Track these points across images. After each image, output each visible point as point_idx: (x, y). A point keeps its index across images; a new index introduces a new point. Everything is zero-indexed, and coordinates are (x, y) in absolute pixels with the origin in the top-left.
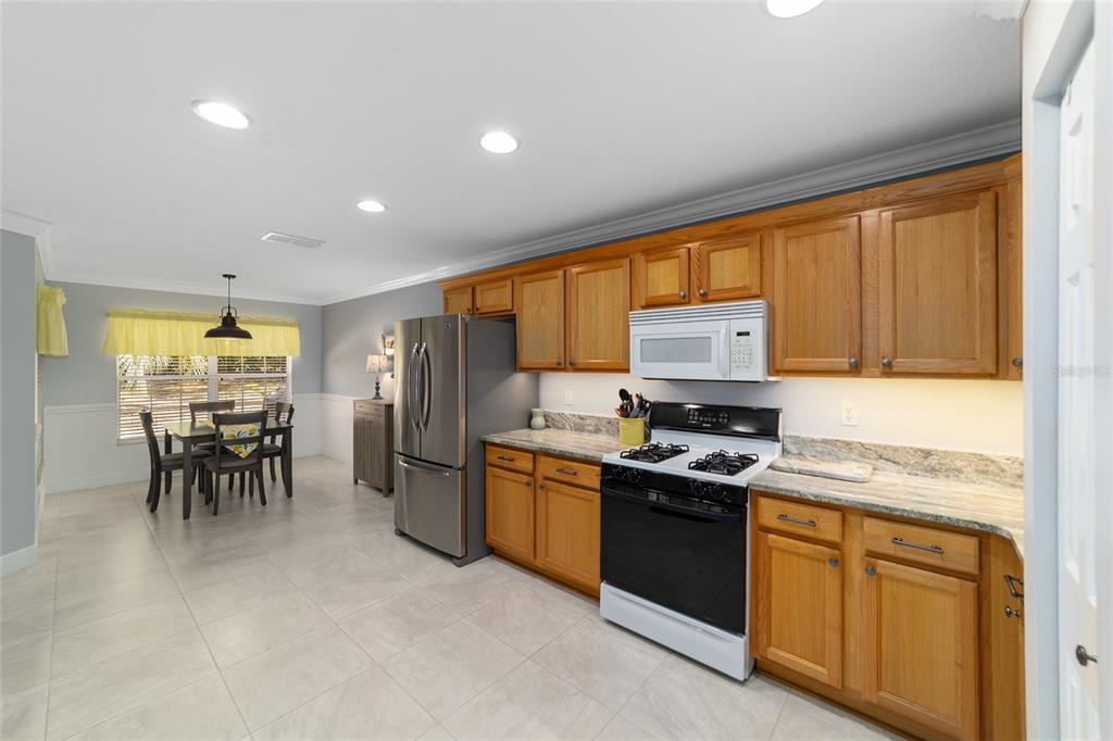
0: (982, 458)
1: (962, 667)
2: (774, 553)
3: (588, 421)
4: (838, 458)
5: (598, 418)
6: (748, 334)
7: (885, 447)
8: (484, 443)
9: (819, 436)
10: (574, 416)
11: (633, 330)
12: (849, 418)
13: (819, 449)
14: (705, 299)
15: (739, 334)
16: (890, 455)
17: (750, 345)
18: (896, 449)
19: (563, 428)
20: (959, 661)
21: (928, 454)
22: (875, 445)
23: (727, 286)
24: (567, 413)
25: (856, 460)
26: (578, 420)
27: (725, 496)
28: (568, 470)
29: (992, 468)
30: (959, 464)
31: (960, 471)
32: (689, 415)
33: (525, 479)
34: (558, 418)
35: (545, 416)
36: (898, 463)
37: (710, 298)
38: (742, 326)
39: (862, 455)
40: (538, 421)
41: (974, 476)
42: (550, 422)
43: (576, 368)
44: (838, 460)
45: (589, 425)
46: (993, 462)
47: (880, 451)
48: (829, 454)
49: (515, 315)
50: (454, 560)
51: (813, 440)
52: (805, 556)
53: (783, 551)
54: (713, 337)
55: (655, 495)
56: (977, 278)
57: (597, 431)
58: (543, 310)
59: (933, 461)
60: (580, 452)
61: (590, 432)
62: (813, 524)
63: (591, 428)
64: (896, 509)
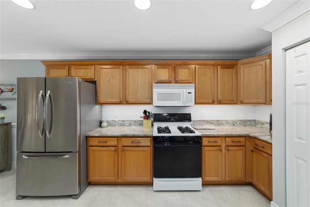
0: (227, 121)
1: (243, 165)
2: (206, 152)
3: (126, 122)
4: (202, 124)
5: (130, 121)
6: (191, 93)
7: (211, 121)
8: (87, 137)
9: (198, 119)
10: (120, 120)
11: (154, 90)
12: (203, 115)
13: (198, 123)
14: (176, 82)
15: (189, 93)
16: (212, 122)
17: (192, 96)
18: (213, 121)
19: (115, 125)
20: (242, 164)
21: (218, 121)
22: (209, 120)
23: (183, 79)
24: (116, 119)
25: (205, 124)
26: (122, 122)
27: (196, 139)
28: (135, 142)
29: (228, 122)
30: (223, 122)
31: (223, 124)
32: (167, 117)
33: (113, 148)
34: (112, 122)
35: (107, 122)
36: (213, 124)
37: (178, 82)
38: (190, 91)
39: (207, 123)
40: (104, 124)
41: (226, 125)
42: (110, 124)
43: (128, 103)
44: (202, 125)
45: (127, 123)
46: (228, 121)
47: (210, 121)
48: (200, 123)
49: (96, 81)
50: (73, 197)
51: (197, 121)
52: (213, 150)
53: (208, 151)
54: (181, 93)
55: (166, 144)
56: (234, 83)
57: (130, 125)
58: (112, 80)
59: (219, 122)
60: (141, 134)
61: (127, 126)
62: (216, 142)
63: (128, 124)
64: (233, 134)
